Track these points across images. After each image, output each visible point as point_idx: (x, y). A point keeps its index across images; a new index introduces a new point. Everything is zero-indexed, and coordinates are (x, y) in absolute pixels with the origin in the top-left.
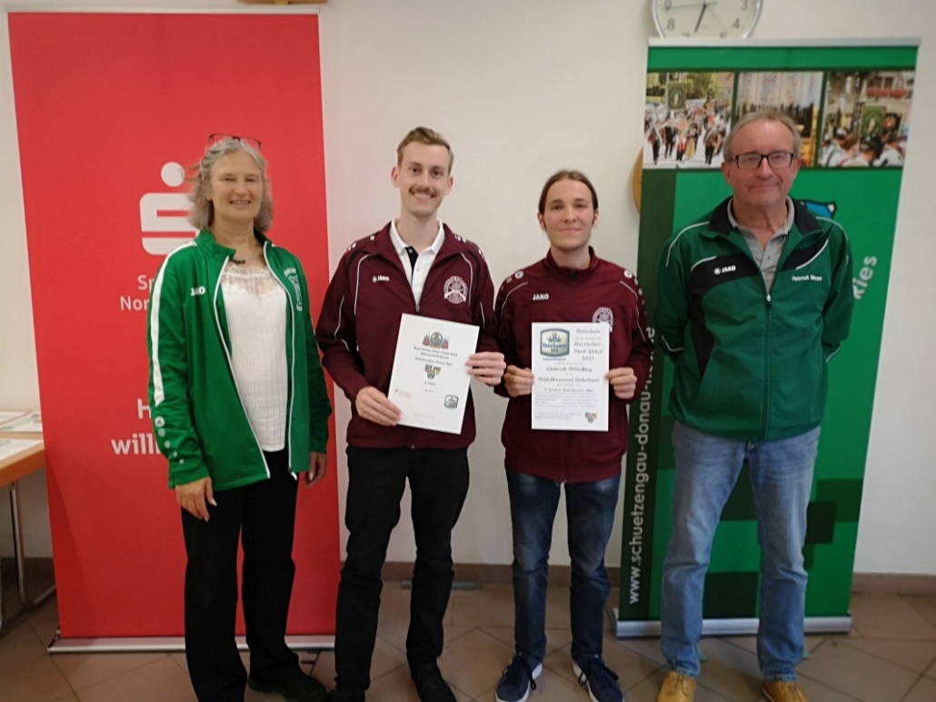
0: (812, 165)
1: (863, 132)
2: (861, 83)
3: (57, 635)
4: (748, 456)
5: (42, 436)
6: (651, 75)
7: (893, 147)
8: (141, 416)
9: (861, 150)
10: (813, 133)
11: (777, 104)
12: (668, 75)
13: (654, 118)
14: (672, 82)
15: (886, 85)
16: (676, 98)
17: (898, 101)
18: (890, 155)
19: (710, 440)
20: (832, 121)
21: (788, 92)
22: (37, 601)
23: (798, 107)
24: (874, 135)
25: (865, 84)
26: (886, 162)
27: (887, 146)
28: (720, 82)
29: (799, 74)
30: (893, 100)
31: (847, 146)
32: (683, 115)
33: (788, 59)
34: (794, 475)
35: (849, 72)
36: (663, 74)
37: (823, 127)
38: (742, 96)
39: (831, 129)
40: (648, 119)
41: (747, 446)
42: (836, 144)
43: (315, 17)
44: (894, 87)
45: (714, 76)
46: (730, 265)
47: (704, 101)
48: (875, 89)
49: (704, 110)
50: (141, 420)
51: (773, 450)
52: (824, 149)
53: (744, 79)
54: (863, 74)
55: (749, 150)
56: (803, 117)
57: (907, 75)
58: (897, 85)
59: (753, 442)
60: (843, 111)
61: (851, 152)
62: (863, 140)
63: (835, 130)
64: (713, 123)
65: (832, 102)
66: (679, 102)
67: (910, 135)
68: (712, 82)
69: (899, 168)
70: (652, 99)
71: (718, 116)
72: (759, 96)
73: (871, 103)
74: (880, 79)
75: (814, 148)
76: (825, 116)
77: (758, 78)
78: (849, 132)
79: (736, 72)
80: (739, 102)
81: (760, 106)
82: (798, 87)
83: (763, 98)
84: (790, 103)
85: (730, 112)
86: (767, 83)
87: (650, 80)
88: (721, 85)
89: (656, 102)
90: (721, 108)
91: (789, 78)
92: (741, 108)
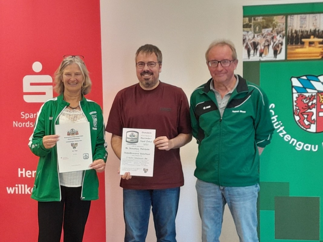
6: (245, 18)
11: (308, 29)
12: (253, 18)
13: (247, 38)
14: (255, 21)
16: (257, 28)
21: (313, 24)
23: (319, 30)
28: (279, 20)
29: (318, 15)
32: (261, 36)
36: (250, 18)
38: (290, 26)
40: (244, 38)
45: (275, 18)
46: (209, 105)
47: (271, 29)
49: (271, 33)
50: (19, 178)
53: (290, 18)
55: (213, 59)
56: (321, 35)
64: (276, 39)
66: (259, 30)
68: (274, 20)
70: (246, 29)
71: (279, 36)
77: (297, 17)
79: (286, 15)
80: (289, 29)
81: (299, 31)
82: (318, 21)
83: (300, 27)
84: (314, 29)
85: (285, 34)
86: (302, 20)
87: (245, 21)
88: (279, 22)
89: (248, 31)
90: (280, 32)
91: (313, 17)
92: (290, 31)
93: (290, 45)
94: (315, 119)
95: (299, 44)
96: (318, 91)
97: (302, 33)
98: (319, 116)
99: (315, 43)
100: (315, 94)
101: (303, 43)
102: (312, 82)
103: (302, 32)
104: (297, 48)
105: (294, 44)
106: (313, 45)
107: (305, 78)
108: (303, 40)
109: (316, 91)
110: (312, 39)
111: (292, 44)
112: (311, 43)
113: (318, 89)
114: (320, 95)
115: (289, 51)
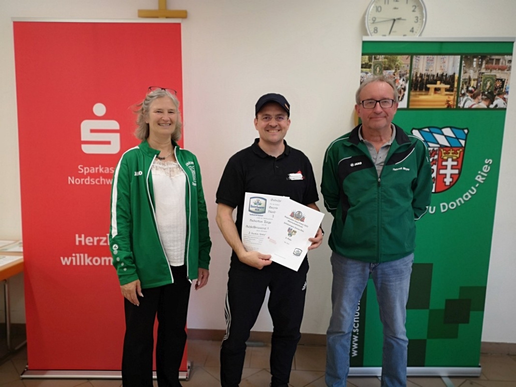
0: (455, 107)
1: (483, 89)
2: (482, 62)
3: (26, 368)
4: (371, 271)
5: (22, 254)
6: (364, 57)
7: (500, 98)
8: (77, 243)
9: (482, 99)
10: (455, 90)
11: (435, 74)
12: (373, 56)
14: (375, 61)
15: (496, 64)
16: (378, 69)
17: (503, 72)
18: (499, 102)
19: (350, 262)
20: (466, 83)
21: (441, 67)
22: (17, 348)
23: (447, 74)
24: (489, 91)
25: (484, 62)
26: (496, 106)
27: (497, 97)
28: (403, 61)
29: (447, 57)
30: (500, 71)
31: (474, 97)
33: (441, 48)
34: (397, 283)
35: (475, 56)
36: (370, 56)
37: (461, 86)
38: (415, 68)
39: (465, 87)
40: (362, 81)
41: (370, 266)
42: (468, 95)
43: (179, 24)
44: (500, 64)
45: (399, 57)
46: (359, 162)
47: (394, 71)
48: (490, 65)
49: (394, 76)
50: (77, 246)
51: (386, 267)
52: (461, 98)
53: (416, 59)
54: (483, 57)
55: (369, 98)
56: (449, 80)
57: (508, 58)
58: (502, 63)
59: (374, 264)
60: (471, 77)
61: (477, 100)
62: (483, 94)
63: (467, 88)
64: (399, 83)
65: (465, 72)
66: (379, 71)
67: (510, 91)
68: (398, 61)
69: (505, 109)
70: (364, 70)
71: (402, 80)
72: (425, 69)
73: (488, 73)
74: (493, 59)
75: (456, 97)
76: (461, 79)
77: (424, 59)
78: (475, 89)
79: (412, 55)
80: (413, 72)
81: (425, 74)
82: (446, 64)
83: (426, 70)
84: (442, 73)
85: (408, 78)
86: (429, 61)
87: (364, 60)
88: (403, 62)
89: (367, 71)
90: (403, 75)
91: (441, 59)
92: (414, 75)
93: (413, 91)
94: (435, 177)
95: (424, 90)
96: (440, 145)
97: (427, 78)
98: (439, 174)
99: (442, 90)
100: (437, 148)
101: (428, 89)
102: (436, 135)
103: (428, 76)
104: (422, 95)
105: (418, 90)
106: (439, 92)
107: (427, 130)
108: (428, 86)
109: (438, 146)
110: (439, 85)
111: (415, 90)
112: (437, 90)
113: (441, 143)
114: (442, 150)
115: (412, 98)
